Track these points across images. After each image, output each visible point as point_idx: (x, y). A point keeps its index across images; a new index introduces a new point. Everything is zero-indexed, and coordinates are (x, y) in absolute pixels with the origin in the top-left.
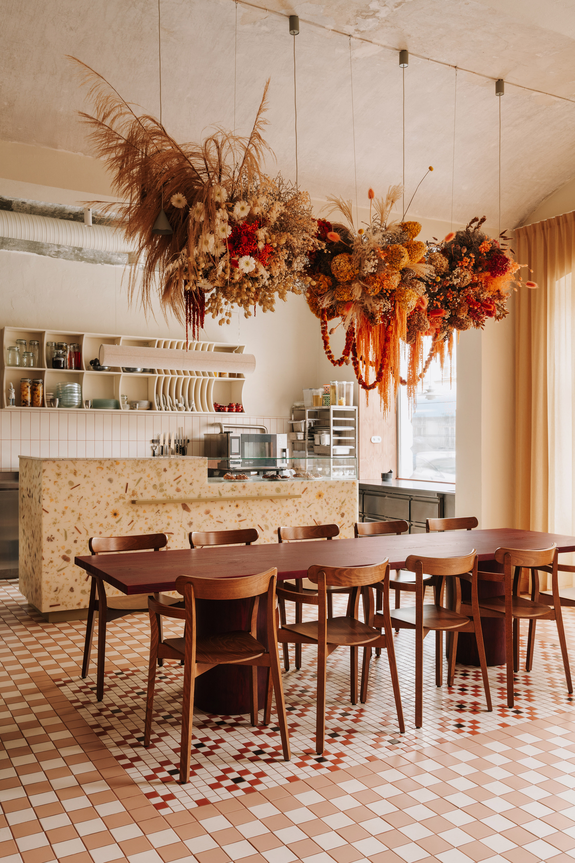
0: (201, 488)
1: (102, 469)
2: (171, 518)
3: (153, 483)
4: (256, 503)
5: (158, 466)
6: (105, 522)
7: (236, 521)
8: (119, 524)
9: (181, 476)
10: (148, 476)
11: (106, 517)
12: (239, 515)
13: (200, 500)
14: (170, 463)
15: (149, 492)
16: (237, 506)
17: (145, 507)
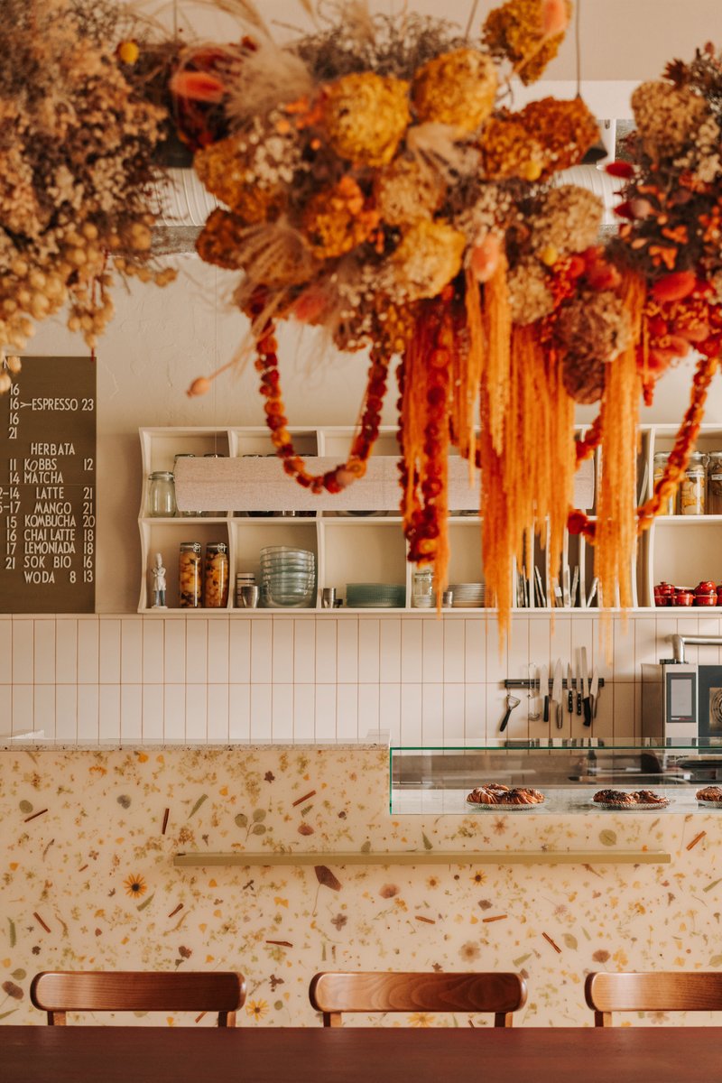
0: (370, 826)
1: (104, 771)
2: (285, 903)
3: (235, 810)
4: (537, 871)
5: (251, 767)
6: (109, 905)
7: (474, 921)
8: (144, 911)
9: (312, 794)
10: (224, 792)
11: (113, 893)
12: (485, 905)
13: (366, 857)
14: (283, 758)
15: (224, 834)
16: (478, 878)
17: (214, 872)
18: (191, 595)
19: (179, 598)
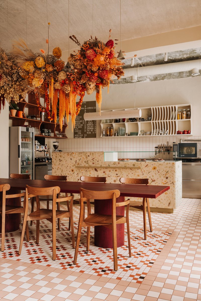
0: (102, 163)
1: (69, 155)
2: (91, 173)
3: (84, 160)
4: (124, 170)
5: (86, 155)
6: (69, 173)
7: (115, 177)
8: (74, 174)
9: (94, 158)
10: (83, 158)
11: (70, 171)
12: (117, 174)
13: (101, 167)
14: (90, 153)
15: (83, 164)
16: (116, 171)
17: (82, 169)
18: (108, 135)
19: (107, 135)
